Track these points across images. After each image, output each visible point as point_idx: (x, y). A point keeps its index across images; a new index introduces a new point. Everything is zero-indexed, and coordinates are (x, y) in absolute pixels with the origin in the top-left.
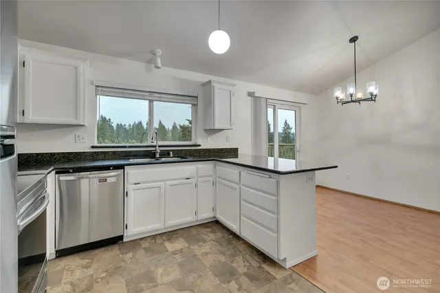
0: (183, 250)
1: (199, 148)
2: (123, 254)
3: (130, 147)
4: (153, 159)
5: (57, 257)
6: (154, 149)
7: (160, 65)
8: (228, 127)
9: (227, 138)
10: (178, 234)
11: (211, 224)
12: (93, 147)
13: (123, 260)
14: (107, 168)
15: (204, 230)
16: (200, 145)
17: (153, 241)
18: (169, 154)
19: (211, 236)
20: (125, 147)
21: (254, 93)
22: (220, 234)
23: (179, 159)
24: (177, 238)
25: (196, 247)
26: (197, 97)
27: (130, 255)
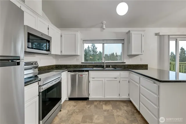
0: (109, 111)
1: (125, 64)
2: (87, 105)
3: (94, 63)
4: (103, 69)
5: (69, 100)
6: (103, 64)
7: (105, 28)
8: (140, 53)
9: (141, 59)
10: (110, 102)
11: (127, 102)
12: (82, 63)
13: (86, 108)
14: (83, 71)
15: (122, 104)
16: (125, 63)
17: (99, 103)
18: (110, 67)
19: (125, 108)
20: (92, 63)
21: (159, 33)
22: (130, 108)
23: (114, 69)
24: (109, 104)
25: (115, 111)
26: (124, 40)
27: (89, 106)
